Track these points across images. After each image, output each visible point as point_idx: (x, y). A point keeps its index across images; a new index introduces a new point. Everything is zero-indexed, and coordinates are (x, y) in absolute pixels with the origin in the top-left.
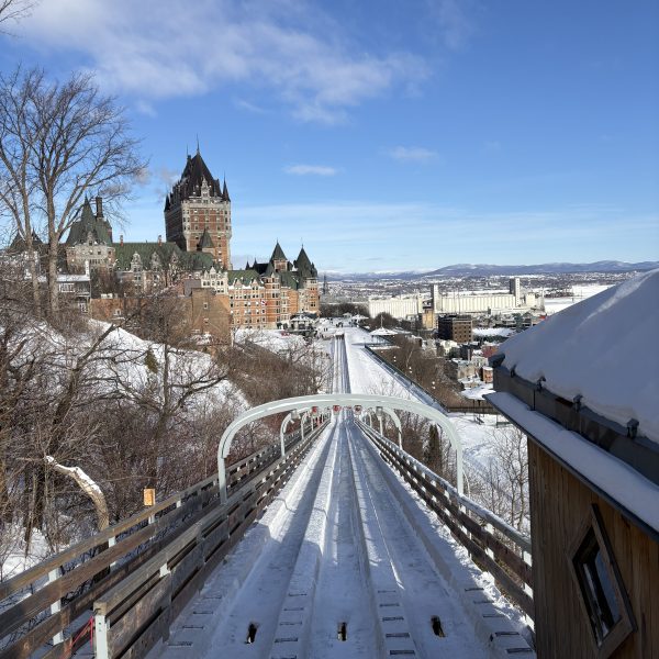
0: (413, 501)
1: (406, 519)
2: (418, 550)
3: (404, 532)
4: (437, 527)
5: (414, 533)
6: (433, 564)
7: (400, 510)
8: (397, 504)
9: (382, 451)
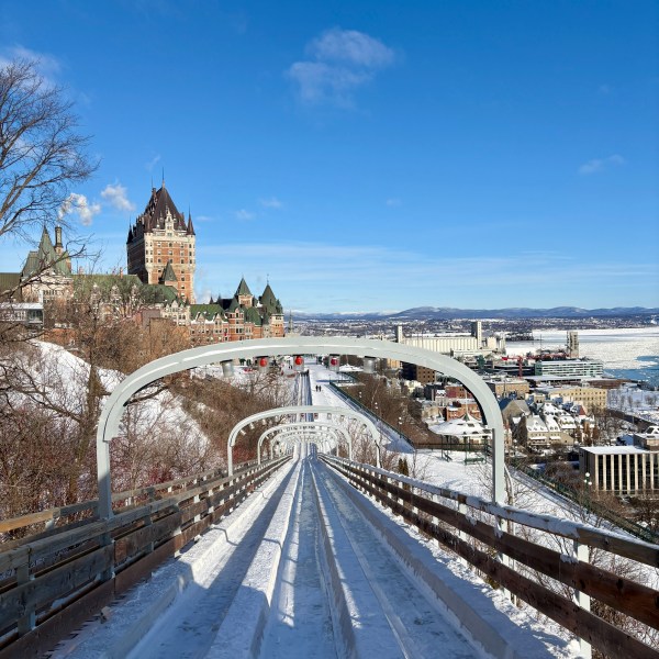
0: (399, 528)
1: (393, 552)
2: (421, 597)
3: (395, 569)
4: (446, 561)
5: (409, 571)
6: (456, 622)
7: (384, 540)
8: (378, 534)
9: (352, 478)
